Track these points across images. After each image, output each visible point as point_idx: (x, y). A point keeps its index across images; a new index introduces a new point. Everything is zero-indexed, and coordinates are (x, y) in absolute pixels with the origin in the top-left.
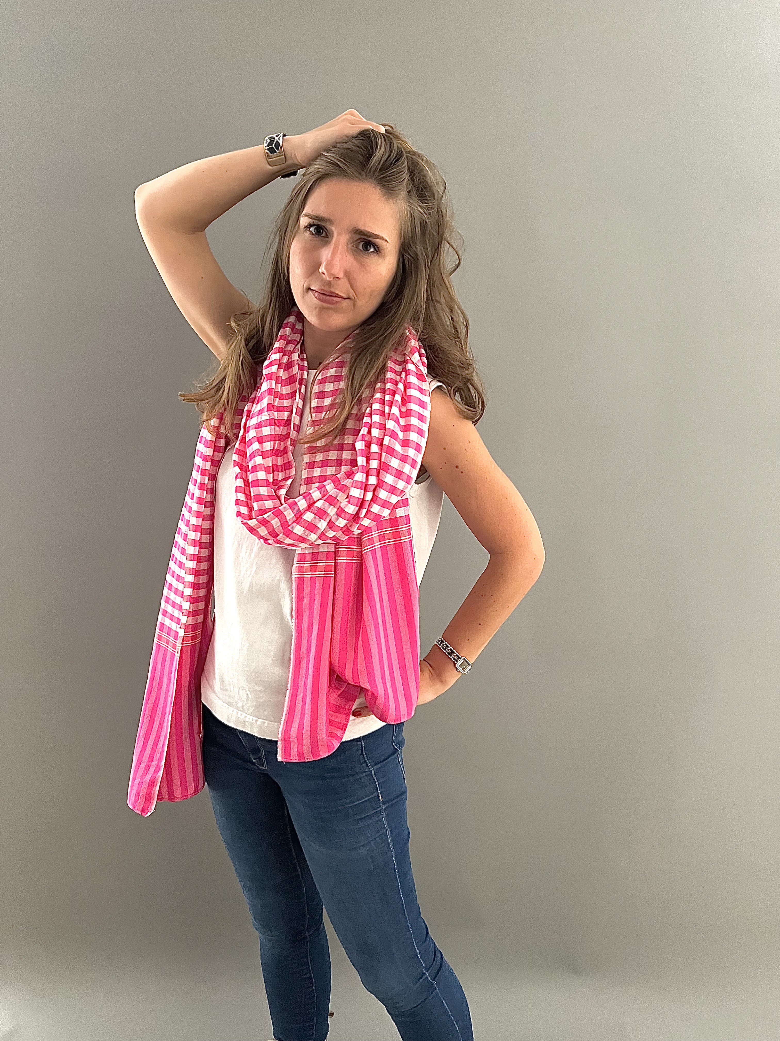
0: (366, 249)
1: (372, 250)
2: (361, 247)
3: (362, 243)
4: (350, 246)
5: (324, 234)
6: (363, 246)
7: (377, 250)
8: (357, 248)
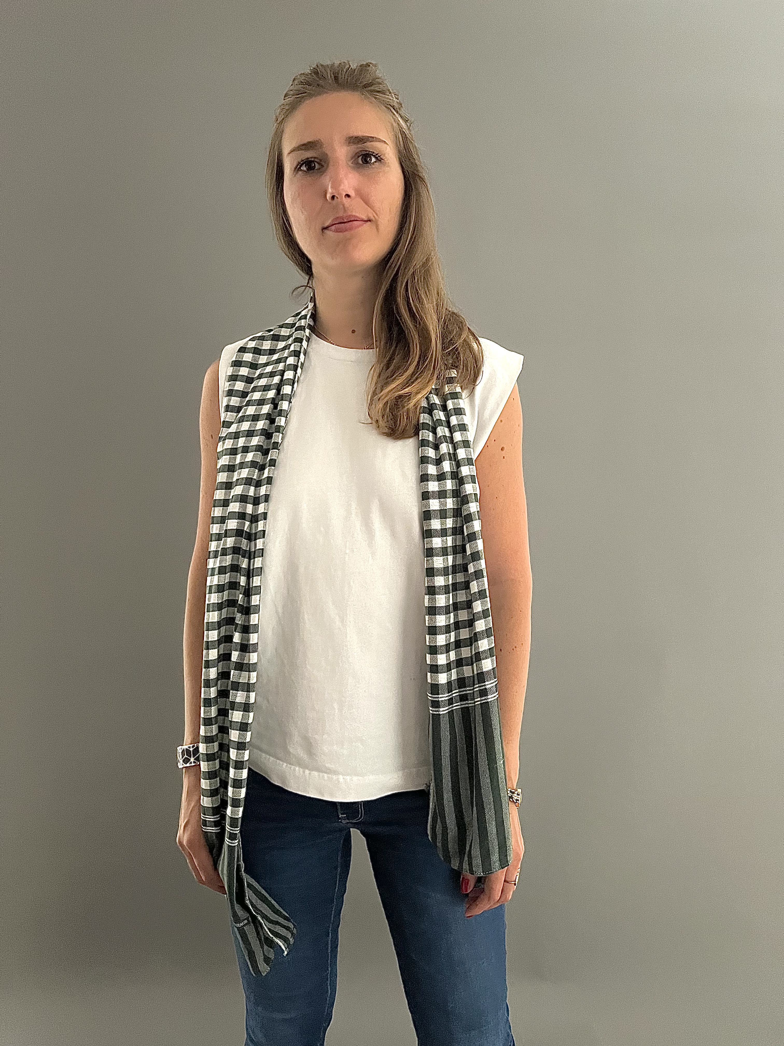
3: (361, 156)
6: (362, 160)
7: (379, 159)
8: (357, 163)
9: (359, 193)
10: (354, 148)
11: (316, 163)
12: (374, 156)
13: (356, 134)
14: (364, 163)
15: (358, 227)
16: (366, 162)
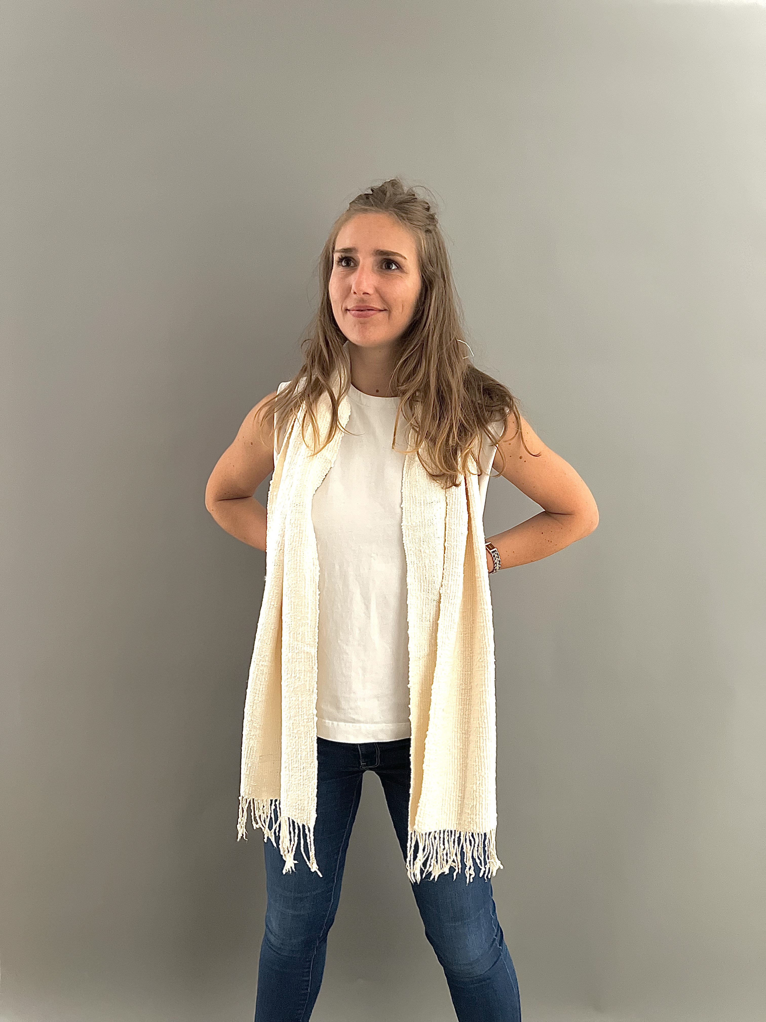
0: (388, 267)
1: (394, 267)
2: (384, 267)
3: (385, 263)
4: (376, 268)
5: (352, 264)
6: (385, 266)
7: (399, 267)
8: (382, 268)
9: (377, 290)
10: (380, 258)
11: (350, 261)
13: (382, 248)
14: (386, 269)
15: (372, 315)
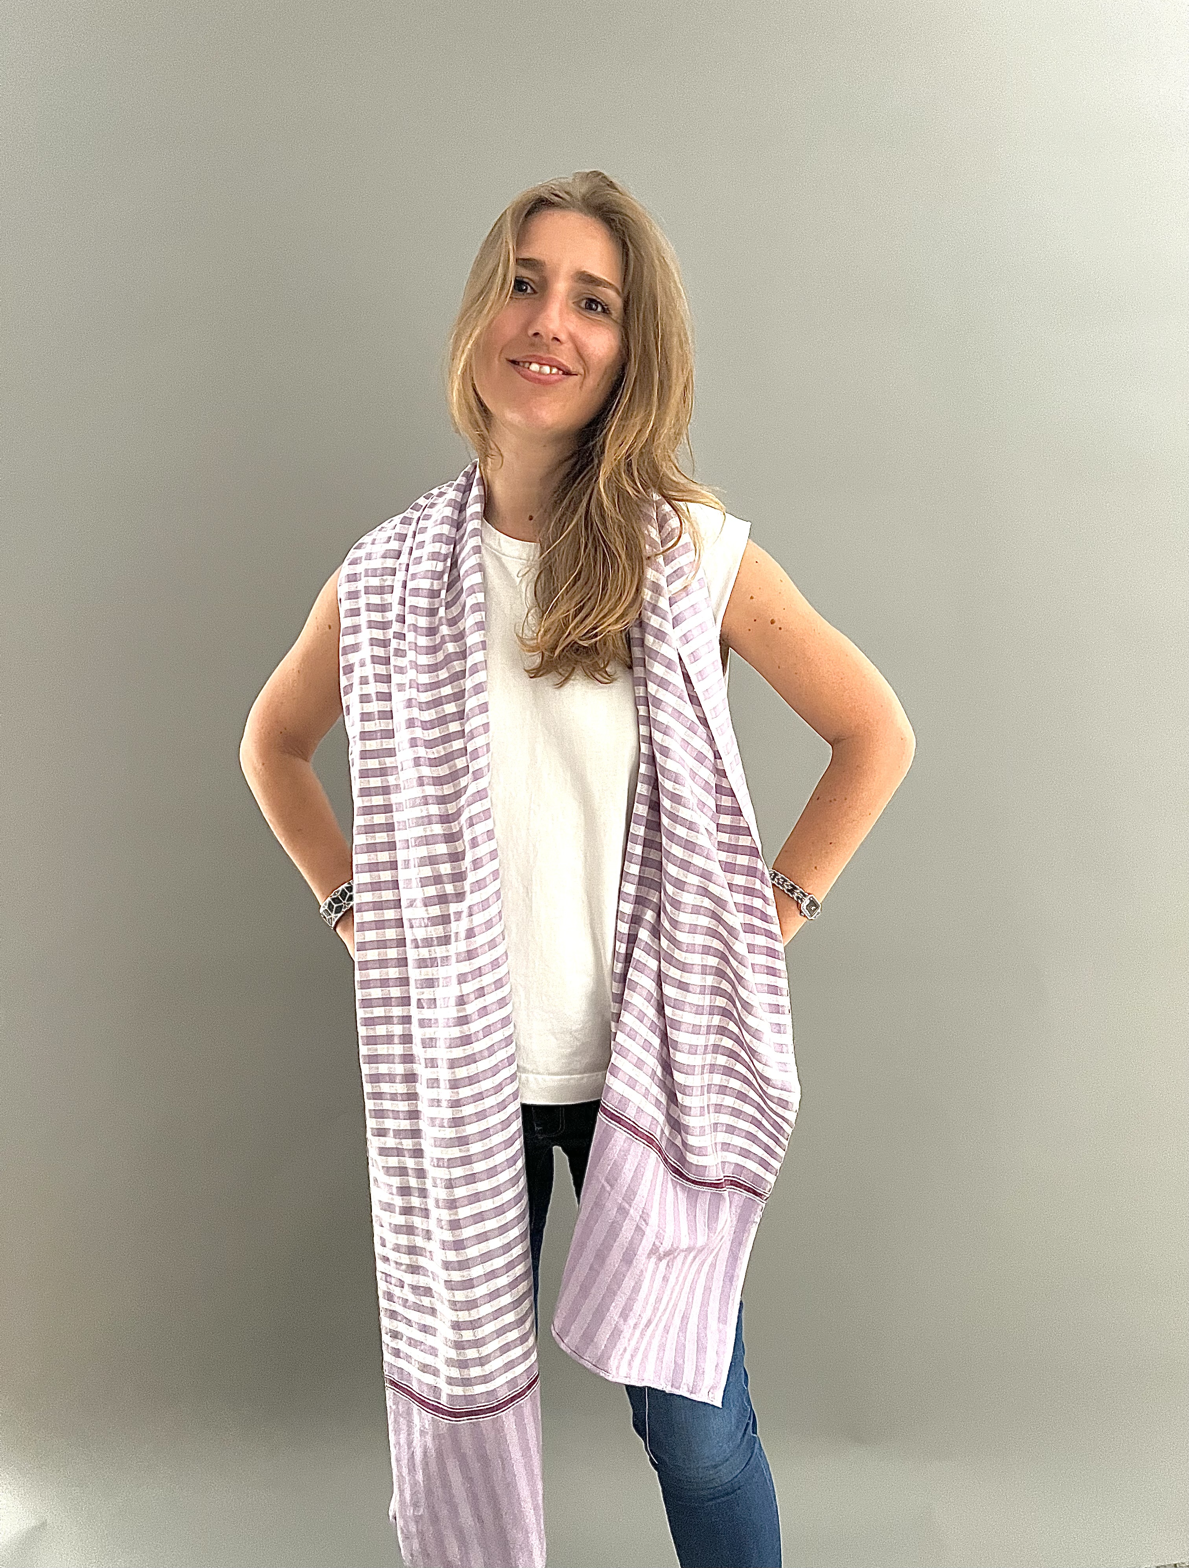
6: (585, 305)
11: (529, 288)
12: (601, 304)
13: (585, 271)
14: (587, 310)
16: (591, 309)
